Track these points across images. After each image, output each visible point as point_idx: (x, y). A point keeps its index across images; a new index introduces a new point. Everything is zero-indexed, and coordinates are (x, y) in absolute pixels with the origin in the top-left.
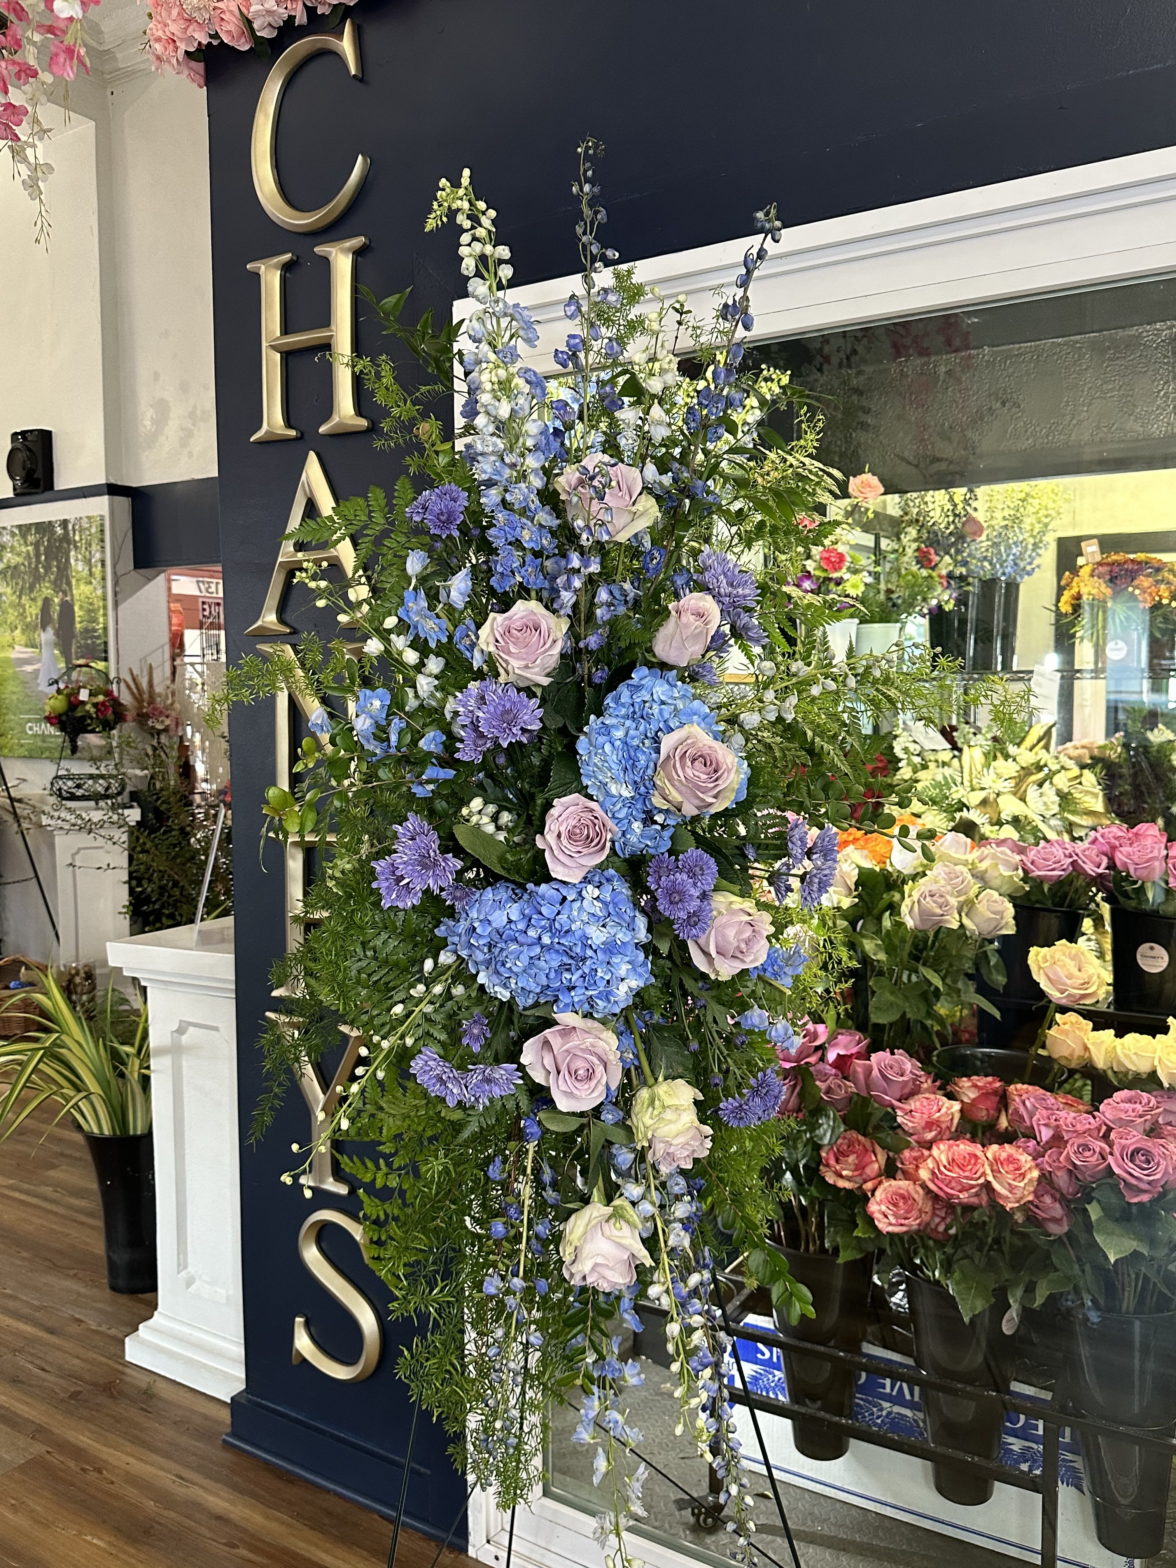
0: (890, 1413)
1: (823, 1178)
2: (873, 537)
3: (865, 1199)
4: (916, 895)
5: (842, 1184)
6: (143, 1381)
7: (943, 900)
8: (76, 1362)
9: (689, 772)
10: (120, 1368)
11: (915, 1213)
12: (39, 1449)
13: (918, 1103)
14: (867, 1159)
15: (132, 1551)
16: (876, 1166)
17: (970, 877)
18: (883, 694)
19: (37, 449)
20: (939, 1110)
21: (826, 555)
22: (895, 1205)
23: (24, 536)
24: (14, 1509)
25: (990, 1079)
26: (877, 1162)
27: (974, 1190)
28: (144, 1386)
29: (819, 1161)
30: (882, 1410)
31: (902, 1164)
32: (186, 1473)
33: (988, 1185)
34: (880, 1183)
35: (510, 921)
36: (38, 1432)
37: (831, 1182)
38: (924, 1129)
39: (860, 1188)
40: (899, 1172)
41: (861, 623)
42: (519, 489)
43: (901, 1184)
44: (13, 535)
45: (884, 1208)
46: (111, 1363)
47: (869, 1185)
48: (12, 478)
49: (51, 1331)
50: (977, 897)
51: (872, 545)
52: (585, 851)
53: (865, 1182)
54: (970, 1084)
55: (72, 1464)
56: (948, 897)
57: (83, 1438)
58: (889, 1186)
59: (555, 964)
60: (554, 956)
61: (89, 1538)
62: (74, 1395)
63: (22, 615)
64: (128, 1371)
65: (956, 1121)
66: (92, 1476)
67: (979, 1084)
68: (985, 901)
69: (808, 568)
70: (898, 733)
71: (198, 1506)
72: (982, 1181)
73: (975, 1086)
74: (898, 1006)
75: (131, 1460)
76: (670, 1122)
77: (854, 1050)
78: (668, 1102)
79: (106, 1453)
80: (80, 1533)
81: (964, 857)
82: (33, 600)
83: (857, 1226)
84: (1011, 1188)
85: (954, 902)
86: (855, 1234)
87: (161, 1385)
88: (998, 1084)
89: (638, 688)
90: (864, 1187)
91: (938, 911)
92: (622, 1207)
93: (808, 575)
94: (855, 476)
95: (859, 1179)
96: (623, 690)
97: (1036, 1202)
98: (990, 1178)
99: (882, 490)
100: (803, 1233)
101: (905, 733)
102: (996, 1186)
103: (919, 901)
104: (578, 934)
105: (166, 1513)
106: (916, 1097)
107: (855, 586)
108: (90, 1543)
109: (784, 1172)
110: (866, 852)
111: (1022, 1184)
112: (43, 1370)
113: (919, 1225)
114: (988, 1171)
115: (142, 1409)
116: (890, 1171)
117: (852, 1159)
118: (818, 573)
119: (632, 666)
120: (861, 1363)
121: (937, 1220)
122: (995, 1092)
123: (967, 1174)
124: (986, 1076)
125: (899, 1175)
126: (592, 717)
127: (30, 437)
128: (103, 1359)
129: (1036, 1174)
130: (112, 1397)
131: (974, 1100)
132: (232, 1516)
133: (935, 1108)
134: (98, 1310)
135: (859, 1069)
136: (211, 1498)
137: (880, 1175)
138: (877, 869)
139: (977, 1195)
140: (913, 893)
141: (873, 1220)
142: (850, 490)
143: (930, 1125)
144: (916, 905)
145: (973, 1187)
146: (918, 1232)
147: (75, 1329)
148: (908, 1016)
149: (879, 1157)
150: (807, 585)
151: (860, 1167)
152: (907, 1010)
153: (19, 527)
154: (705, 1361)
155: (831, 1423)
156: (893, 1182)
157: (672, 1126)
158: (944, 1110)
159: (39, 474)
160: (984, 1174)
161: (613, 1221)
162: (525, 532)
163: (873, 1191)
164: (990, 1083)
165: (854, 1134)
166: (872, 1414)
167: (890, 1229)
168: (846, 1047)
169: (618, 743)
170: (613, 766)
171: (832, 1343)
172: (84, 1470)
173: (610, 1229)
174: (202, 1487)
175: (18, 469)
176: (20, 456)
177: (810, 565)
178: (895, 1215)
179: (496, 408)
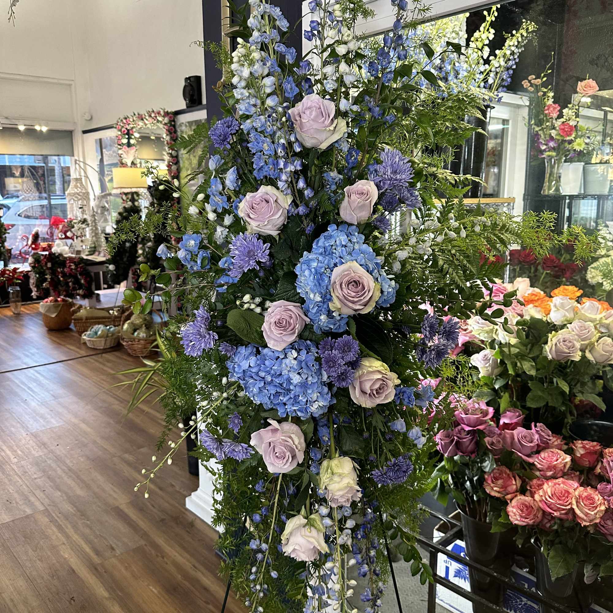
0: (525, 604)
1: (484, 489)
2: (603, 112)
3: (505, 503)
4: (555, 340)
5: (493, 494)
6: (190, 519)
7: (571, 344)
8: (166, 504)
9: (345, 290)
10: (183, 510)
11: (532, 516)
12: (142, 542)
13: (546, 454)
14: (509, 483)
15: (167, 597)
16: (514, 487)
17: (593, 330)
18: (498, 237)
19: (194, 85)
20: (557, 460)
21: (562, 127)
22: (522, 511)
23: (190, 127)
24: (126, 568)
25: (595, 443)
26: (515, 484)
27: (563, 512)
28: (190, 520)
29: (484, 480)
30: (522, 601)
31: (531, 487)
32: (197, 565)
33: (572, 509)
34: (516, 496)
35: (250, 366)
36: (145, 535)
37: (488, 492)
38: (547, 469)
39: (504, 497)
40: (528, 492)
41: (586, 164)
42: (260, 120)
43: (527, 499)
44: (186, 126)
45: (514, 510)
46: (180, 507)
47: (509, 496)
48: (185, 100)
49: (161, 489)
50: (597, 341)
51: (603, 117)
52: (284, 333)
53: (508, 494)
54: (581, 446)
55: (153, 552)
56: (575, 342)
57: (161, 541)
58: (521, 498)
59: (273, 392)
60: (272, 388)
61: (151, 587)
62: (162, 520)
63: (191, 164)
64: (186, 512)
65: (568, 466)
66: (160, 559)
67: (587, 446)
68: (601, 345)
69: (552, 135)
70: (601, 228)
71: (198, 581)
72: (569, 507)
73: (584, 447)
74: (543, 398)
75: (177, 554)
76: (336, 482)
77: (515, 420)
78: (336, 470)
79: (167, 549)
80: (148, 585)
81: (593, 317)
82: (195, 156)
83: (500, 516)
84: (587, 514)
85: (578, 345)
86: (499, 520)
87: (198, 521)
88: (598, 447)
89: (331, 237)
90: (506, 497)
91: (567, 351)
92: (314, 520)
93: (552, 138)
94: (581, 81)
95: (504, 492)
96: (322, 239)
97: (602, 523)
98: (575, 507)
99: (598, 88)
100: (478, 512)
101: (605, 228)
102: (578, 511)
103: (556, 344)
104: (285, 377)
105: (185, 582)
106: (547, 450)
107: (579, 145)
108: (152, 591)
109: (466, 481)
110: (539, 309)
111: (593, 513)
112: (153, 506)
113: (534, 522)
114: (574, 502)
115: (187, 531)
116: (523, 491)
117: (500, 482)
118: (558, 137)
119: (328, 223)
120: (505, 581)
121: (546, 521)
122: (595, 452)
123: (561, 502)
124: (593, 441)
125: (528, 493)
126: (305, 253)
127: (191, 79)
128: (177, 505)
129: (603, 508)
130: (177, 524)
131: (582, 455)
132: (211, 589)
133: (555, 459)
134: (182, 481)
135: (507, 436)
136: (205, 579)
137: (517, 491)
138: (544, 319)
139: (566, 514)
140: (553, 339)
141: (508, 516)
142: (578, 90)
143: (549, 468)
144: (554, 346)
145: (563, 510)
146: (533, 525)
147: (170, 489)
148: (550, 404)
149: (517, 481)
150: (552, 144)
151: (504, 487)
152: (550, 401)
153: (189, 122)
154: (368, 598)
155: (487, 606)
156: (523, 497)
157: (336, 484)
158: (560, 460)
159: (196, 97)
160: (571, 504)
161: (307, 527)
162: (265, 145)
163: (511, 500)
164: (594, 447)
165: (504, 468)
166: (517, 602)
167: (516, 522)
168: (511, 418)
169: (313, 270)
170: (310, 283)
171: (492, 567)
172: (157, 555)
173: (306, 531)
174: (202, 573)
175: (187, 95)
176: (188, 89)
177: (553, 133)
178: (521, 516)
179: (242, 72)
